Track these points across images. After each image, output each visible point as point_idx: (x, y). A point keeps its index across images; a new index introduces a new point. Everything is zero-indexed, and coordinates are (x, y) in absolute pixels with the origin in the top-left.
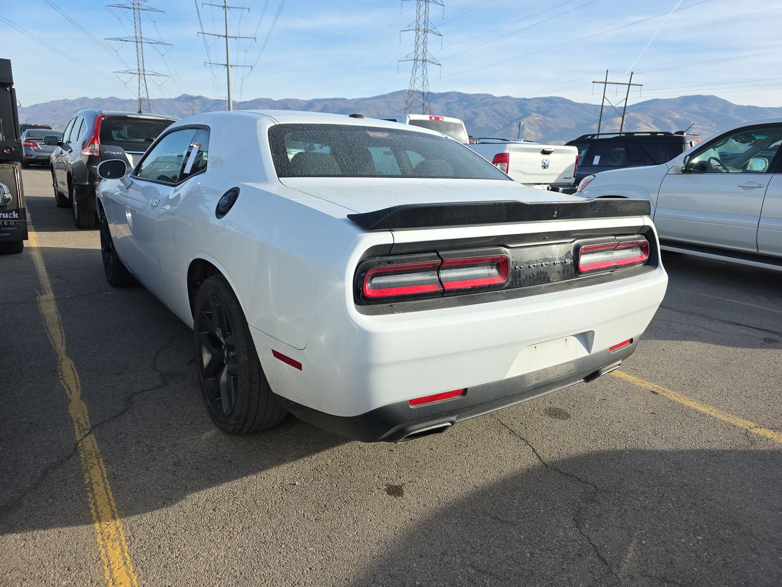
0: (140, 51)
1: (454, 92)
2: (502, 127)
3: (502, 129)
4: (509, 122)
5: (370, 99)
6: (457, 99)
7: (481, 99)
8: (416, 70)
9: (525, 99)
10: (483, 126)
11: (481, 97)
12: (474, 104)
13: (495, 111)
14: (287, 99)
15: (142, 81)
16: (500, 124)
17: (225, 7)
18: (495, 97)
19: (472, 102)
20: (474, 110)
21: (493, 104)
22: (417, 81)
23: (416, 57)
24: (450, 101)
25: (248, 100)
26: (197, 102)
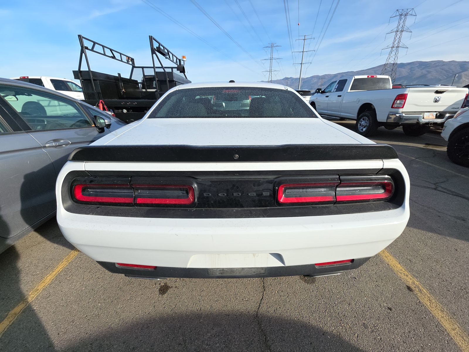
0: (271, 63)
1: (417, 61)
2: (446, 78)
3: (446, 79)
4: (451, 75)
5: (366, 70)
6: (418, 65)
7: (434, 64)
8: (392, 52)
9: (466, 62)
10: (433, 78)
11: (435, 63)
12: (429, 66)
13: (442, 70)
14: (325, 75)
15: (270, 74)
16: (445, 76)
17: (304, 39)
18: (444, 62)
19: (428, 65)
20: (428, 70)
21: (442, 66)
22: (391, 58)
23: (393, 46)
24: (413, 66)
25: (309, 77)
26: (290, 80)
